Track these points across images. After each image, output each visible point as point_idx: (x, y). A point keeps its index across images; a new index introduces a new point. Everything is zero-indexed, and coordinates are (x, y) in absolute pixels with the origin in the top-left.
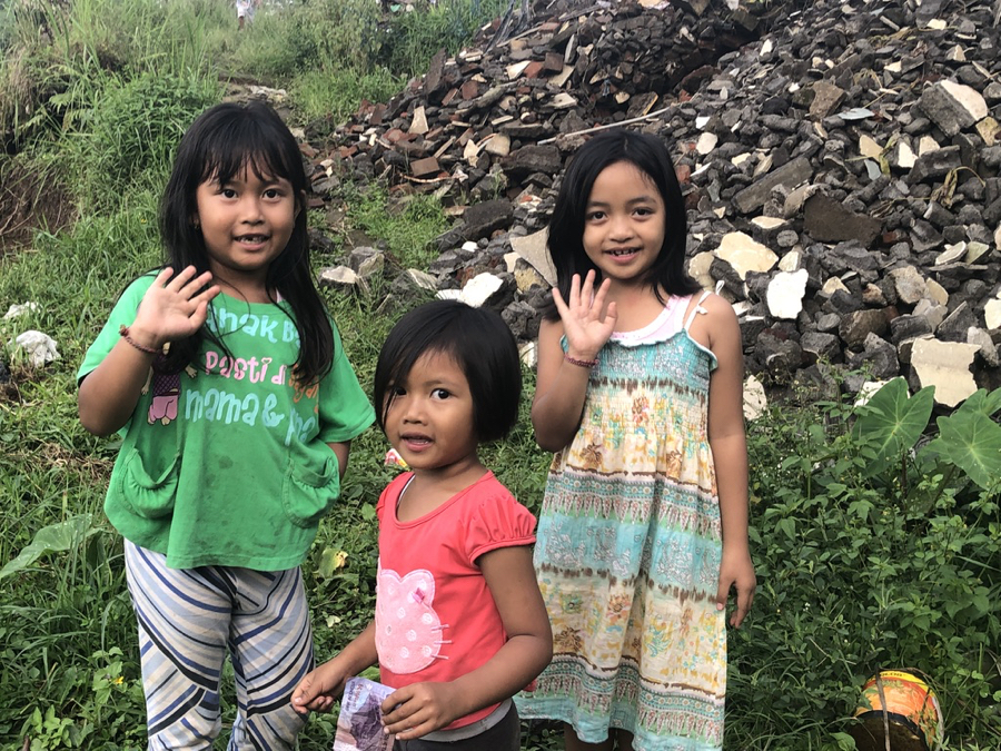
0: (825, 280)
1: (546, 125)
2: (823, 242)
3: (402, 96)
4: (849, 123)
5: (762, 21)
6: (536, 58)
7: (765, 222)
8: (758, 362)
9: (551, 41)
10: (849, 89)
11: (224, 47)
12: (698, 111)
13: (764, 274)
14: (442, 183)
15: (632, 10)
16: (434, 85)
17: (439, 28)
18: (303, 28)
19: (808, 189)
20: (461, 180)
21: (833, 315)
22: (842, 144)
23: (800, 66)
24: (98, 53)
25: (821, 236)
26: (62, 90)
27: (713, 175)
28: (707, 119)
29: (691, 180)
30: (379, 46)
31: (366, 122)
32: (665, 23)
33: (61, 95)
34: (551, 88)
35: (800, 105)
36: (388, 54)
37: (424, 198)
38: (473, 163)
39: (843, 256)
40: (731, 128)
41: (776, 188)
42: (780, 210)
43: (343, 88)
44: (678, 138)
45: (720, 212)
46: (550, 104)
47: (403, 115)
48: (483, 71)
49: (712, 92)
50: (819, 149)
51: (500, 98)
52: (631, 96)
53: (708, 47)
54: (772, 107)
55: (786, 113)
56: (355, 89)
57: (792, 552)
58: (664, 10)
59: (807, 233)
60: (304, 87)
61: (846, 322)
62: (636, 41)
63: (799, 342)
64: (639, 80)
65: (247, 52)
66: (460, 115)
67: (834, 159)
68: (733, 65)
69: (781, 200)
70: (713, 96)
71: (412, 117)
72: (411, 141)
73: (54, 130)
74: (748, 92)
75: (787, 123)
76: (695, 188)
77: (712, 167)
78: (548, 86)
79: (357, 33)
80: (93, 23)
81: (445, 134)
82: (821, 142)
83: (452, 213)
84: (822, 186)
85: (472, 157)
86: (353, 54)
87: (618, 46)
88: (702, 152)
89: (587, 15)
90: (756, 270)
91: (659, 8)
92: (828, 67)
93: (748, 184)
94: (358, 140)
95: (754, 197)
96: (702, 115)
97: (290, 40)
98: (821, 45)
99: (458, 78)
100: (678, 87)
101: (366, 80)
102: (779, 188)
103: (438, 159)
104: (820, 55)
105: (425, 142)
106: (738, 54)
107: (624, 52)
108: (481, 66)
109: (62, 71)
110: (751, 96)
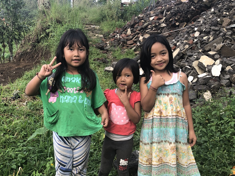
0: (226, 67)
1: (159, 31)
2: (226, 57)
3: (125, 26)
4: (232, 28)
5: (212, 4)
6: (156, 15)
7: (211, 53)
8: (210, 87)
9: (160, 11)
10: (232, 19)
11: (85, 17)
12: (195, 26)
13: (211, 65)
14: (134, 46)
15: (179, 3)
16: (132, 23)
17: (134, 10)
18: (103, 11)
19: (222, 44)
20: (139, 45)
21: (228, 75)
22: (231, 33)
23: (220, 14)
24: (56, 19)
25: (225, 56)
26: (48, 28)
27: (199, 42)
28: (197, 28)
29: (193, 43)
30: (121, 15)
31: (117, 33)
32: (188, 6)
33: (48, 30)
34: (160, 22)
35: (220, 24)
36: (123, 17)
37: (130, 50)
38: (141, 41)
39: (231, 61)
40: (203, 30)
41: (214, 44)
42: (215, 50)
43: (112, 25)
44: (190, 33)
45: (200, 51)
46: (160, 26)
47: (125, 30)
48: (144, 19)
49: (199, 22)
50: (225, 35)
51: (148, 25)
52: (180, 23)
53: (198, 11)
54: (213, 25)
55: (217, 26)
56: (115, 25)
57: (214, 135)
58: (187, 2)
59: (222, 55)
60: (103, 25)
61: (231, 77)
62: (180, 10)
63: (220, 82)
64: (181, 20)
65: (90, 18)
66: (138, 30)
67: (229, 37)
68: (204, 15)
69: (215, 47)
70: (199, 23)
71: (127, 31)
72: (127, 37)
73: (47, 37)
74: (207, 21)
75: (217, 28)
76: (194, 45)
77: (198, 40)
78: (159, 22)
79: (115, 12)
80: (55, 13)
81: (135, 35)
82: (225, 33)
83: (136, 53)
84: (225, 43)
85: (141, 40)
86: (114, 17)
87: (176, 12)
88: (196, 36)
89: (169, 5)
90: (209, 64)
91: (186, 2)
92: (227, 14)
93: (207, 44)
94: (115, 37)
95: (209, 47)
96: (196, 27)
97: (100, 15)
98: (225, 9)
99: (138, 21)
100: (191, 21)
101: (117, 23)
102: (215, 44)
103: (133, 40)
104: (225, 12)
105: (130, 37)
106: (206, 12)
107: (178, 13)
108: (143, 18)
109: (48, 24)
110: (208, 22)
